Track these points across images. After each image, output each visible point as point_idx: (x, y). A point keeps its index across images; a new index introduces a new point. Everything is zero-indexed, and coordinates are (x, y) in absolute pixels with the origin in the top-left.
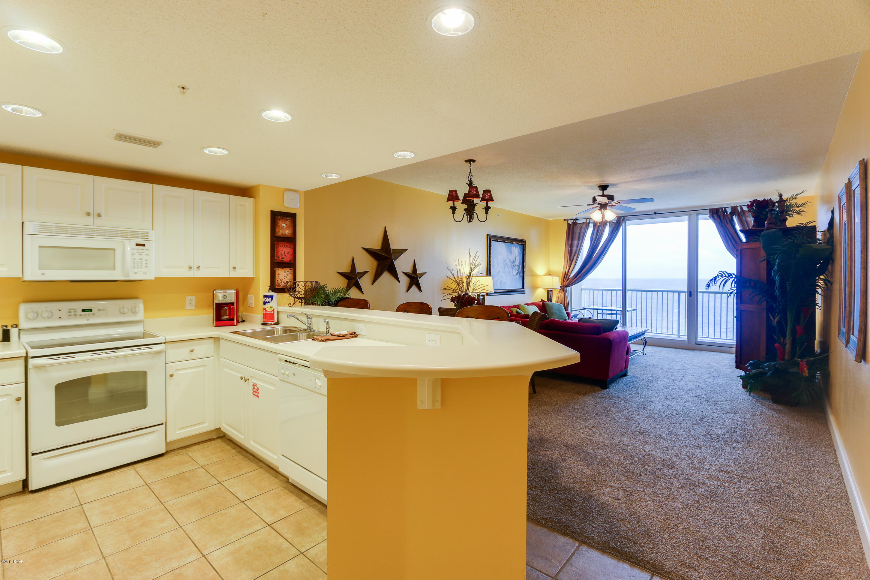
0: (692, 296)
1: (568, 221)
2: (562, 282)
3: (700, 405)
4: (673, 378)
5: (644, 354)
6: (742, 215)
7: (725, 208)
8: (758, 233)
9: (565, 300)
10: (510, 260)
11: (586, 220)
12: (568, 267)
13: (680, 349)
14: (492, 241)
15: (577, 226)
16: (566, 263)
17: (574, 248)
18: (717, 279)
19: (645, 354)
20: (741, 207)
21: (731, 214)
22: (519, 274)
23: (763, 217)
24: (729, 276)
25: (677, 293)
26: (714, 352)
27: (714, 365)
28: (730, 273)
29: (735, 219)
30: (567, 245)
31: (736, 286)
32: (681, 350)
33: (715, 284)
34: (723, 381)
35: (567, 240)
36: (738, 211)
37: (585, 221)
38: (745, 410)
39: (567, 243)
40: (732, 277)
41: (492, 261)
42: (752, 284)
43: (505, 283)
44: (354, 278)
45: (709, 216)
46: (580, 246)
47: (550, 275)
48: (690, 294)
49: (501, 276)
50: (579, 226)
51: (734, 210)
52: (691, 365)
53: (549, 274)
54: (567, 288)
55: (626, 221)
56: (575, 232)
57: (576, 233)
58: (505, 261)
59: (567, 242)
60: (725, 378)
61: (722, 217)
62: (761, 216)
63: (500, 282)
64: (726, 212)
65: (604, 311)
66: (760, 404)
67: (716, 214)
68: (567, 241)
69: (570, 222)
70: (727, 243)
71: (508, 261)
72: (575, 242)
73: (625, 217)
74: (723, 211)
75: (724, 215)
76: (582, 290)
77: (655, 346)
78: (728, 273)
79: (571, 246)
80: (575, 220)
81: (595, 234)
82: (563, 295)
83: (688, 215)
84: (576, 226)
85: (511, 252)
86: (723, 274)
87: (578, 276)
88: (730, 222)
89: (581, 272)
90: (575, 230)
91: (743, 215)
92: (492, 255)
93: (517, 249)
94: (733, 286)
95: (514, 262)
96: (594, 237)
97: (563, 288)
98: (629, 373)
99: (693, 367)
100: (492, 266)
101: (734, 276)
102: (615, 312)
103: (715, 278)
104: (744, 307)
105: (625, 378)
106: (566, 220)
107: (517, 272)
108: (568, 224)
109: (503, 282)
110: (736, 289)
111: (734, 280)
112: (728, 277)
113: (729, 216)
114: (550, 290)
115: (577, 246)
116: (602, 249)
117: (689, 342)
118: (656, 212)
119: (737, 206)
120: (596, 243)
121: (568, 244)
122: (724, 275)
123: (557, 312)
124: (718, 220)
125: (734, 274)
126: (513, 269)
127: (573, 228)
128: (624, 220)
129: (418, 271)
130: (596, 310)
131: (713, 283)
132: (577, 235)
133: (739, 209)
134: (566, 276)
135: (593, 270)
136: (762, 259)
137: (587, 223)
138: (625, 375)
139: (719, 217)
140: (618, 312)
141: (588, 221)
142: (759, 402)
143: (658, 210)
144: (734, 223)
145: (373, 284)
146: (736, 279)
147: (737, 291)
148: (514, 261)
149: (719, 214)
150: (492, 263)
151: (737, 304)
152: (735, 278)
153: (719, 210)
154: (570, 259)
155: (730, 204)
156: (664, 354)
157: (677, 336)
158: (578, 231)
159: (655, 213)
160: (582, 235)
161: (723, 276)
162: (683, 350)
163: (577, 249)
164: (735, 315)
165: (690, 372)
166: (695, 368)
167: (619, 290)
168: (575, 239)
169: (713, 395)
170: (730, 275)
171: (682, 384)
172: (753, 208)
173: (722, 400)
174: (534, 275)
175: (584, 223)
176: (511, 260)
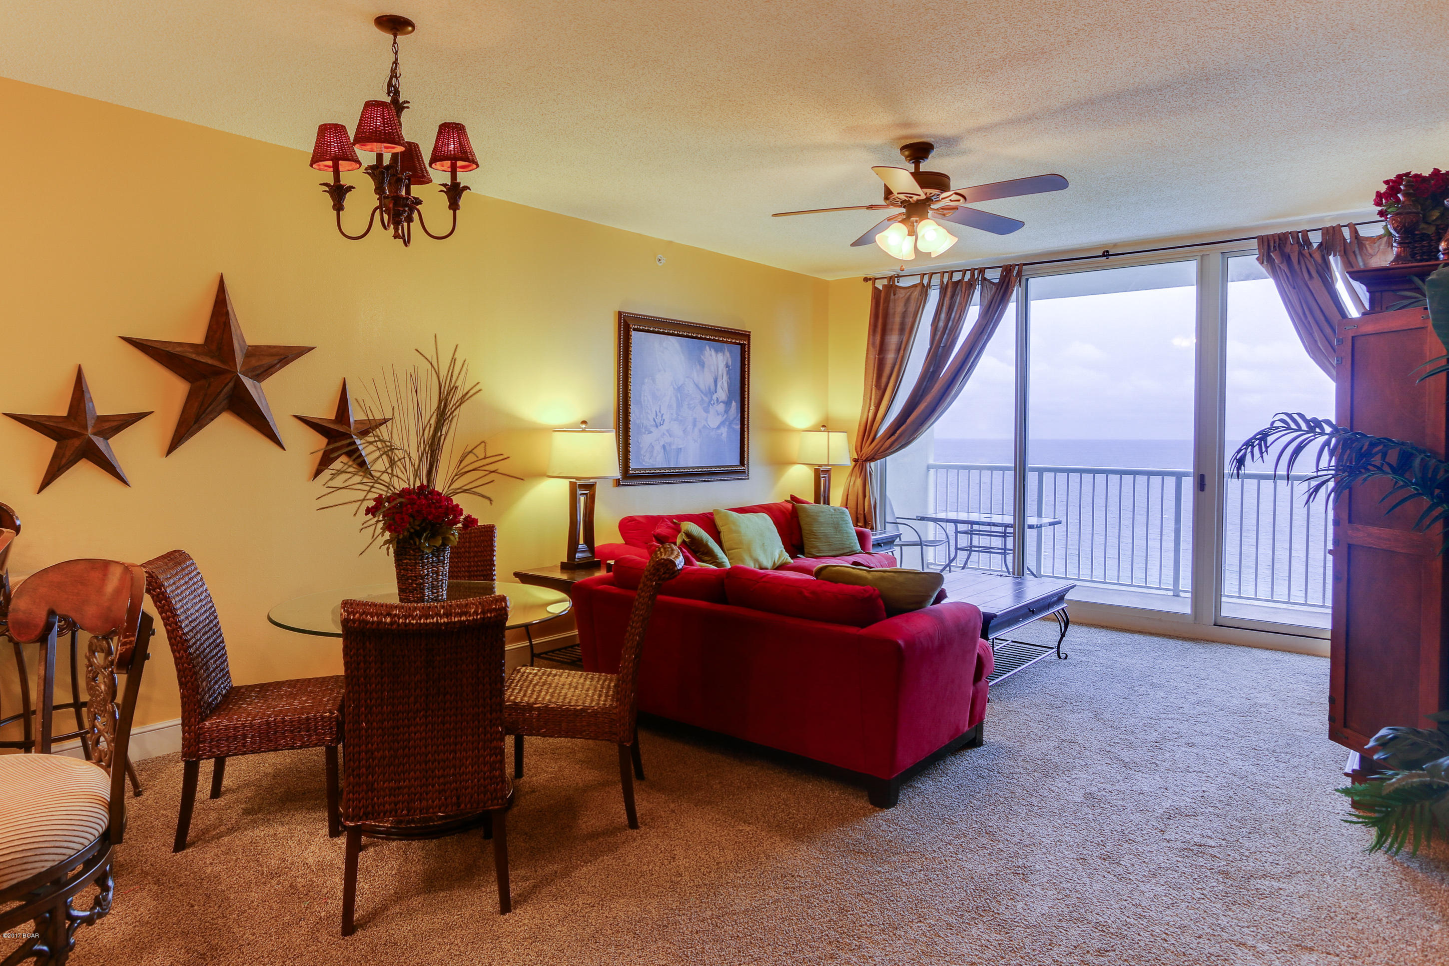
0: (1207, 488)
1: (874, 283)
2: (860, 448)
3: (1198, 895)
4: (1126, 755)
5: (1060, 657)
6: (1354, 252)
7: (1305, 233)
8: (1417, 280)
9: (865, 496)
10: (697, 386)
11: (922, 279)
12: (873, 408)
13: (1170, 637)
14: (635, 330)
15: (896, 296)
16: (869, 395)
17: (890, 356)
18: (1270, 439)
19: (1063, 656)
20: (1353, 227)
21: (1322, 251)
22: (730, 424)
23: (1431, 230)
24: (1311, 430)
25: (1173, 479)
26: (1267, 649)
27: (1261, 701)
28: (1315, 420)
29: (1335, 263)
30: (871, 348)
31: (1333, 463)
32: (1171, 643)
33: (1261, 453)
34: (1287, 774)
35: (871, 333)
36: (1345, 240)
37: (916, 280)
38: (1362, 931)
39: (871, 343)
40: (1323, 433)
41: (632, 387)
42: (1393, 457)
43: (679, 450)
44: (76, 435)
45: (1257, 259)
46: (903, 349)
47: (823, 429)
48: (1201, 484)
49: (667, 431)
50: (901, 294)
51: (1332, 237)
52: (1193, 699)
53: (825, 426)
54: (872, 464)
55: (1027, 280)
56: (891, 311)
57: (894, 314)
58: (679, 389)
59: (871, 340)
60: (1294, 756)
61: (1294, 259)
62: (1422, 225)
63: (664, 447)
64: (1308, 243)
65: (975, 527)
66: (1418, 898)
67: (1277, 252)
68: (871, 336)
69: (880, 285)
70: (1311, 334)
71: (690, 388)
72: (893, 339)
73: (1024, 267)
74: (1298, 242)
75: (1300, 254)
76: (929, 468)
77: (1103, 627)
78: (1308, 417)
79: (882, 350)
80: (891, 278)
81: (943, 316)
82: (859, 482)
83: (1199, 258)
84: (894, 295)
85: (702, 365)
86: (1289, 422)
87: (898, 432)
88: (1318, 272)
89: (905, 421)
90: (891, 305)
91: (1357, 252)
92: (632, 372)
93: (720, 356)
94: (1324, 463)
95: (711, 392)
96: (941, 324)
97: (861, 463)
98: (988, 736)
99: (1200, 709)
100: (632, 402)
101: (1328, 430)
102: (1000, 529)
103: (1263, 436)
104: (1362, 535)
105: (973, 757)
106: (870, 279)
107: (719, 419)
108: (875, 289)
109: (674, 447)
110: (1334, 476)
111: (1327, 443)
112: (1308, 432)
113: (1317, 256)
114: (822, 469)
115: (899, 350)
116: (962, 357)
117: (1196, 618)
118: (1107, 252)
119: (1340, 226)
120: (947, 339)
121: (874, 344)
122: (1293, 426)
123: (830, 531)
124: (1284, 267)
125: (1328, 422)
126: (706, 411)
127: (887, 301)
128: (1019, 274)
129: (356, 414)
130: (953, 524)
131: (1256, 449)
132: (898, 320)
133: (1346, 233)
134: (867, 431)
135: (936, 414)
136: (1429, 368)
137: (923, 284)
138: (975, 741)
139: (1287, 258)
140: (1010, 530)
141: (925, 282)
142: (1415, 880)
143: (1115, 245)
144: (1331, 278)
145: (169, 452)
146: (1334, 440)
147: (1337, 484)
148: (712, 388)
149: (1288, 249)
150: (632, 395)
151: (1336, 523)
152: (1331, 435)
153: (1287, 238)
154: (878, 386)
155: (1321, 219)
156: (1121, 655)
157: (1171, 593)
158: (900, 309)
159: (1106, 254)
160: (909, 320)
161: (1289, 428)
162: (1179, 643)
163: (896, 359)
164: (1330, 546)
165: (1184, 727)
166: (1204, 713)
167: (1008, 469)
168: (892, 330)
169: (1247, 844)
170: (1315, 426)
171: (1147, 782)
172: (1398, 200)
173: (1279, 869)
174: (777, 428)
175: (915, 286)
176: (702, 387)
